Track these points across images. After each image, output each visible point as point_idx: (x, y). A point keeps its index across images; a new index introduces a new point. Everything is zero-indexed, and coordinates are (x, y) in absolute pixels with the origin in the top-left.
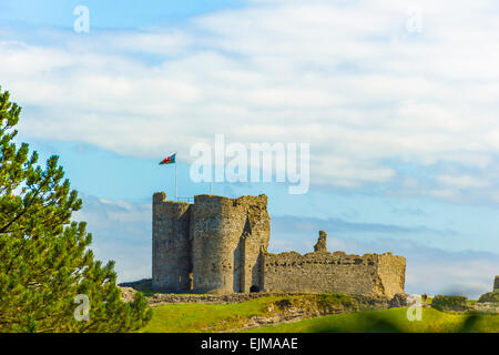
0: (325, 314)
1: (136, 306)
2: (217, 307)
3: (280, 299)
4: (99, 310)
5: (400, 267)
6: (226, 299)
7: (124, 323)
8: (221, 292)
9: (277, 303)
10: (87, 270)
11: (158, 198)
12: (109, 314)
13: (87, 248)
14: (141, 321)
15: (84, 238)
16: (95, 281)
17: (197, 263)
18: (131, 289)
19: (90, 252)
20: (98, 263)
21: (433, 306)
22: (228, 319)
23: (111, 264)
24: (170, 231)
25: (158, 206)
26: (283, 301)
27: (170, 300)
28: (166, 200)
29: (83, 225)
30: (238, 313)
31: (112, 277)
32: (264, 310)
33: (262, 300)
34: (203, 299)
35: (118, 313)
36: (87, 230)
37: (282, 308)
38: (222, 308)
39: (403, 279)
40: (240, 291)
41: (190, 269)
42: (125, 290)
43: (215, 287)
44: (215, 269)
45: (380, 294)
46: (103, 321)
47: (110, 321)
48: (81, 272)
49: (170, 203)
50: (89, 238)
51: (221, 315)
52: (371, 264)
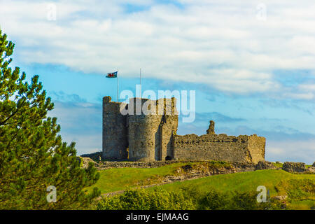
0: (214, 174)
1: (89, 170)
2: (145, 170)
3: (185, 164)
4: (66, 174)
5: (262, 144)
6: (150, 165)
7: (81, 182)
8: (147, 161)
9: (183, 167)
10: (58, 148)
11: (106, 100)
12: (72, 176)
13: (57, 134)
14: (92, 180)
15: (55, 128)
16: (62, 155)
17: (131, 141)
18: (89, 158)
19: (59, 137)
20: (65, 144)
21: (283, 169)
22: (151, 178)
23: (73, 144)
24: (114, 121)
25: (106, 105)
26: (186, 166)
27: (114, 166)
28: (111, 101)
29: (55, 119)
30: (158, 174)
31: (74, 152)
32: (175, 172)
33: (173, 165)
34: (135, 165)
35: (77, 175)
36: (58, 123)
37: (186, 170)
38: (147, 170)
39: (264, 151)
40: (159, 160)
41: (127, 145)
42: (85, 159)
43: (143, 157)
44: (143, 145)
45: (249, 161)
46: (68, 181)
47: (73, 181)
48: (53, 149)
49: (114, 103)
50: (59, 128)
51: (147, 175)
52: (243, 142)
